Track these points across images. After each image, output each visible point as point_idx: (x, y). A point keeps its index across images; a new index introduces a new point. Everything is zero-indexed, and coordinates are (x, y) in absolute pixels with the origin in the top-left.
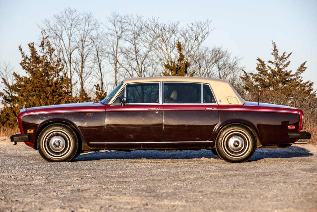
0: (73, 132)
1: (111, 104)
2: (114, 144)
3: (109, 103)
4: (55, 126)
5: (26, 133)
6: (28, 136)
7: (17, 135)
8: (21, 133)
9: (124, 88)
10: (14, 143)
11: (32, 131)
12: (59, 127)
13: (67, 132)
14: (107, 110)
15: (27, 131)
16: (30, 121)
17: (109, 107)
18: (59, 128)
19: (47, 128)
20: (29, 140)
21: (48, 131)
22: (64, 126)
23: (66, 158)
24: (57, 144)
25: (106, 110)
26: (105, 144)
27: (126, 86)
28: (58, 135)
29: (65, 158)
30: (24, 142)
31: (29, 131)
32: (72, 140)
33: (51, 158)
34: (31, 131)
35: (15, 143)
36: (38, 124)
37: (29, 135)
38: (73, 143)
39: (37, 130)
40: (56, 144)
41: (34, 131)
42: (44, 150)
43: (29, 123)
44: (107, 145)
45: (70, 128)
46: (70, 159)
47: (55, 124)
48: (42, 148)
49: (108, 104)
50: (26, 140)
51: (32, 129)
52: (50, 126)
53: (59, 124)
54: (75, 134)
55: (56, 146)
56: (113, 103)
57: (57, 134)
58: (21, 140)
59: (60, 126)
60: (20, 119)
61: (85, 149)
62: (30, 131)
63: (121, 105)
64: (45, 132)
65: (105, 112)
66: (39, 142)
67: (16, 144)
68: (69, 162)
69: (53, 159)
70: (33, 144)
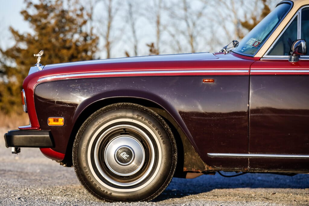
0: (164, 124)
1: (262, 57)
2: (271, 158)
3: (259, 55)
4: (119, 109)
5: (44, 126)
6: (50, 134)
7: (22, 131)
8: (33, 126)
9: (297, 16)
10: (13, 149)
11: (61, 122)
12: (129, 112)
13: (151, 125)
14: (254, 71)
15: (46, 122)
16: (56, 96)
17: (258, 63)
18: (130, 115)
19: (98, 114)
20: (51, 144)
21: (101, 120)
22: (143, 109)
23: (147, 191)
24: (124, 156)
25: (251, 71)
26: (246, 159)
27: (300, 11)
28: (125, 132)
29: (143, 191)
30: (38, 149)
31: (51, 122)
32: (163, 146)
33: (109, 192)
34: (57, 121)
35: (16, 149)
36: (76, 105)
37: (53, 131)
38: (164, 154)
39: (74, 118)
40: (121, 154)
41: (65, 122)
42: (89, 170)
43: (54, 102)
44: (253, 160)
45: (157, 115)
46: (157, 194)
47: (119, 104)
48: (84, 165)
49: (256, 56)
50: (45, 145)
51: (60, 116)
52: (105, 110)
53: (129, 104)
54: (170, 130)
55: (121, 160)
56: (269, 54)
57: (124, 129)
58: (31, 144)
59: (133, 109)
60: (31, 90)
61: (193, 170)
62: (54, 121)
63: (291, 58)
64: (93, 124)
65: (249, 76)
66: (78, 148)
67: (17, 151)
68: (153, 201)
69: (113, 194)
70: (63, 155)
